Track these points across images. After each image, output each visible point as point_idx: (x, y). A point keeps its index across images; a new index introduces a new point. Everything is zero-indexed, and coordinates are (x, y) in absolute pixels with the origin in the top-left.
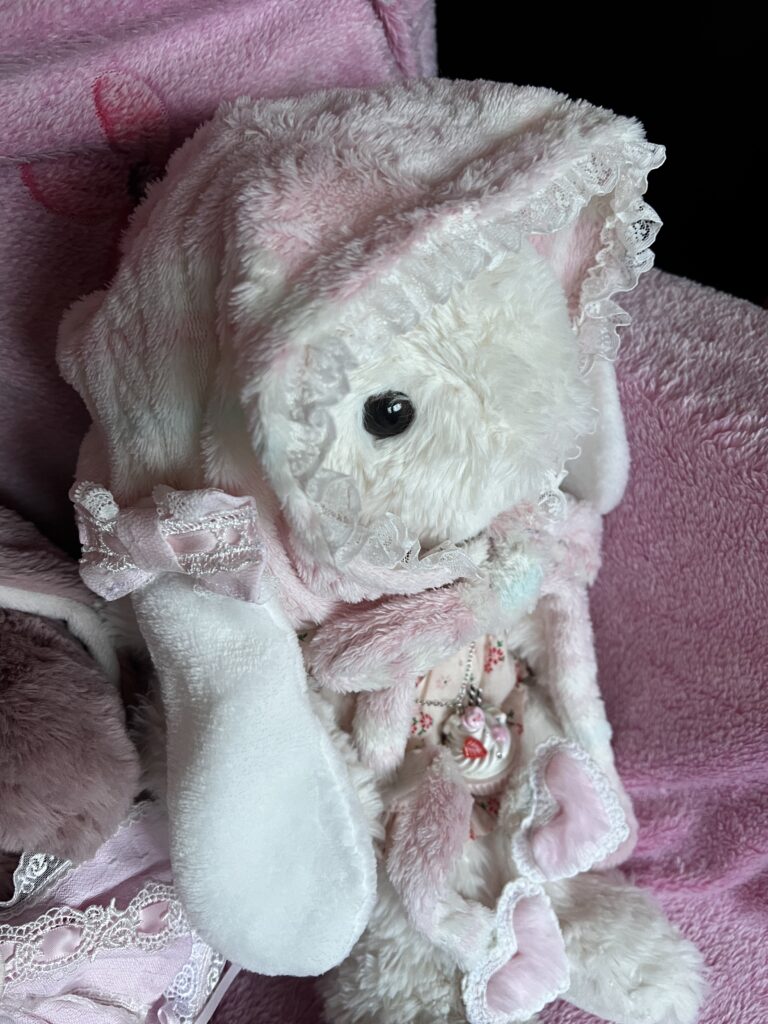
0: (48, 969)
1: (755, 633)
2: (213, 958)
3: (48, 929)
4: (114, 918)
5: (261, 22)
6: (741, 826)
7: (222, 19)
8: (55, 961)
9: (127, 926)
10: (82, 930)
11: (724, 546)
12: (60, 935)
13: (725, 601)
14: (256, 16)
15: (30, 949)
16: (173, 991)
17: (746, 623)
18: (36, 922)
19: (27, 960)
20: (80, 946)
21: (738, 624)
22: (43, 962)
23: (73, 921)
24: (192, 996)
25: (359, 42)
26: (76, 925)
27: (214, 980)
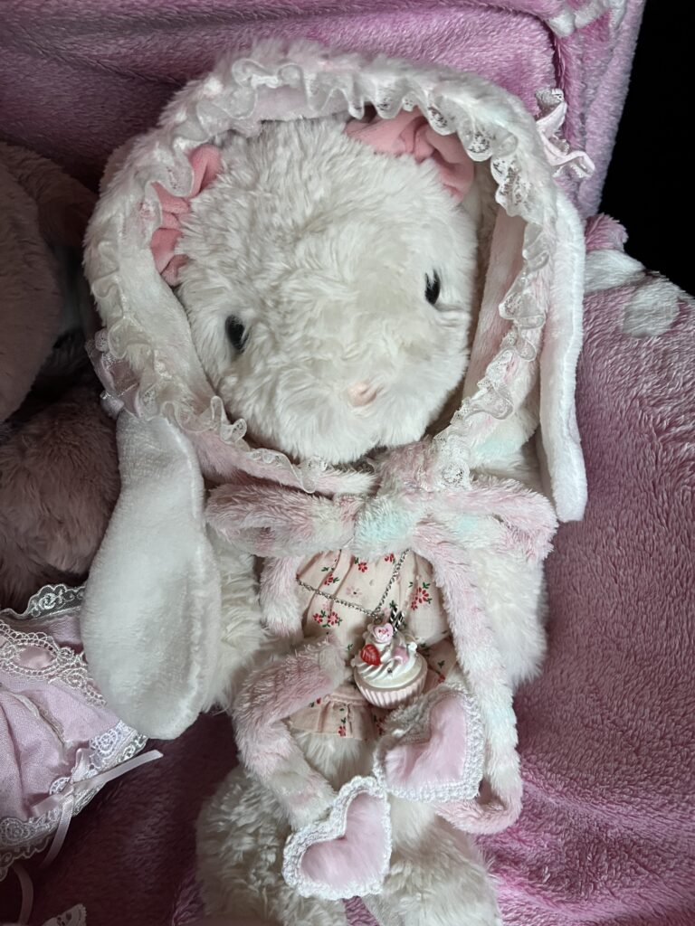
0: (17, 670)
1: (676, 685)
2: (136, 738)
3: (32, 644)
4: (78, 665)
5: (444, 27)
6: (607, 865)
7: (412, 19)
8: (25, 668)
9: (84, 675)
10: (53, 659)
11: (673, 592)
12: (39, 653)
13: (662, 645)
14: (442, 23)
15: (14, 650)
16: (97, 744)
17: (671, 673)
18: (27, 635)
19: (8, 656)
20: (45, 668)
21: (665, 671)
22: (16, 664)
23: (51, 649)
24: (108, 755)
25: (524, 62)
26: (51, 653)
27: (129, 755)
